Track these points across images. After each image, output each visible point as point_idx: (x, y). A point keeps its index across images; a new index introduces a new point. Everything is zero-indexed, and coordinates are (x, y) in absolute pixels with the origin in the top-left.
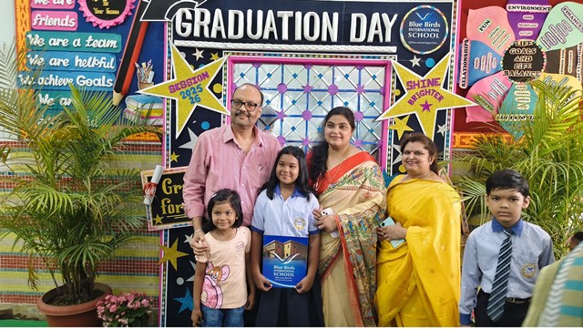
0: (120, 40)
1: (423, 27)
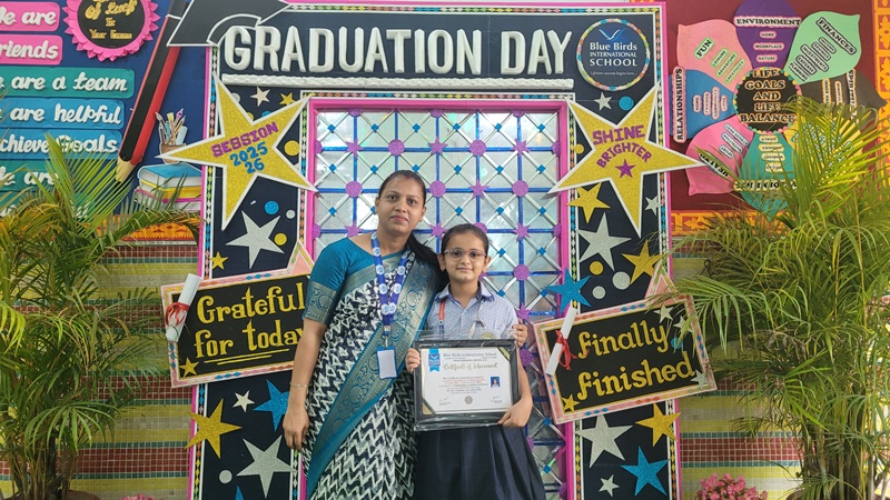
0: (132, 79)
1: (611, 50)
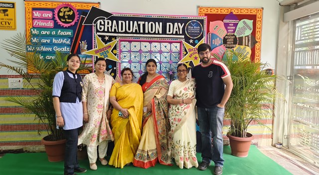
0: (73, 32)
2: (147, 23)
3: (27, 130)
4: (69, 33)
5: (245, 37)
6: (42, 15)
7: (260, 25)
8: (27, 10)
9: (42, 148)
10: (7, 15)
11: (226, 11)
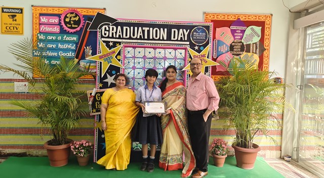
1: (199, 35)
2: (151, 29)
3: (31, 134)
4: (75, 38)
5: (253, 44)
6: (49, 20)
7: (269, 32)
8: (34, 15)
9: (45, 152)
10: (16, 21)
11: (233, 17)
